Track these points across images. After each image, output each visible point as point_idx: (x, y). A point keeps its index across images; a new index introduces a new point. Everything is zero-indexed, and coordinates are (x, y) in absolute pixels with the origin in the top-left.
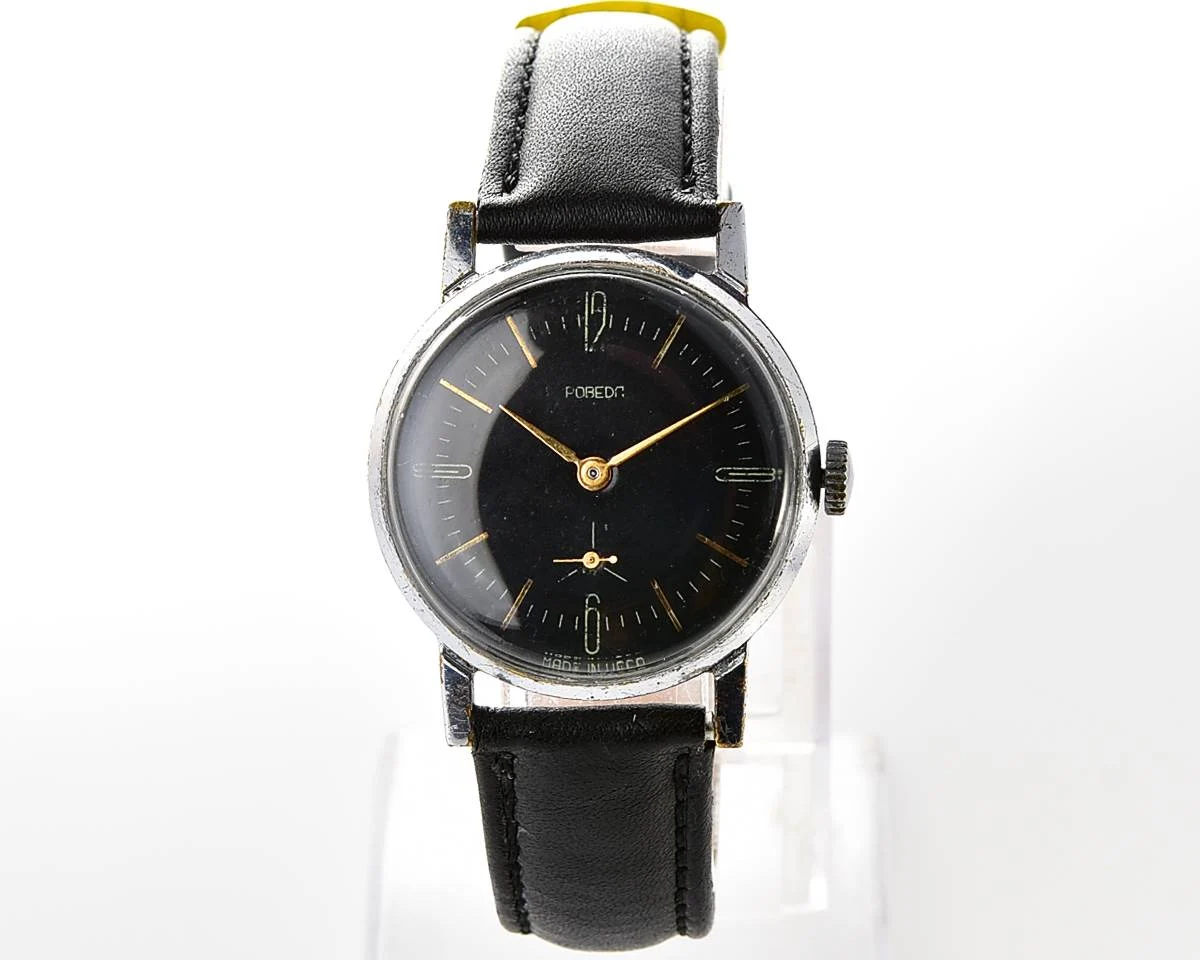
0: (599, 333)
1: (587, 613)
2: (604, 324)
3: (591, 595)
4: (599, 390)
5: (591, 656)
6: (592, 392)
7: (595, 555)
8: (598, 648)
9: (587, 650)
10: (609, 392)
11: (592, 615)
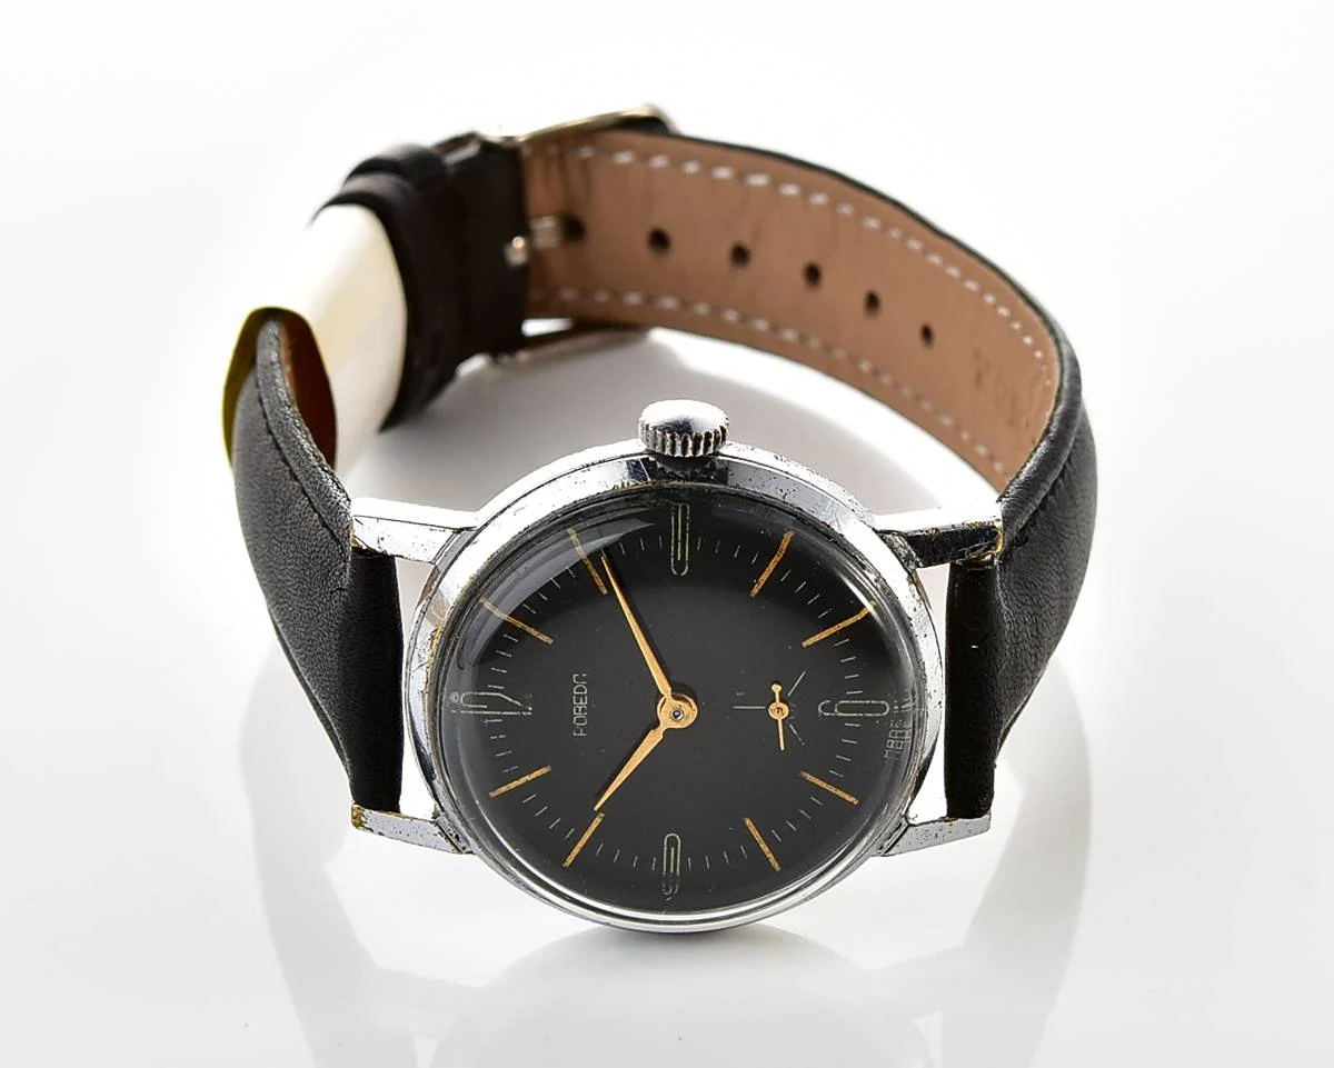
0: (510, 700)
1: (841, 714)
2: (500, 695)
3: (820, 710)
4: (578, 701)
5: (891, 708)
6: (580, 708)
7: (772, 706)
8: (883, 702)
9: (885, 714)
10: (580, 689)
11: (843, 708)
